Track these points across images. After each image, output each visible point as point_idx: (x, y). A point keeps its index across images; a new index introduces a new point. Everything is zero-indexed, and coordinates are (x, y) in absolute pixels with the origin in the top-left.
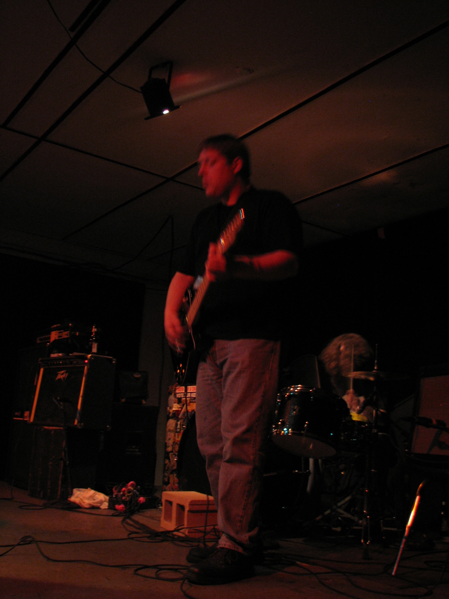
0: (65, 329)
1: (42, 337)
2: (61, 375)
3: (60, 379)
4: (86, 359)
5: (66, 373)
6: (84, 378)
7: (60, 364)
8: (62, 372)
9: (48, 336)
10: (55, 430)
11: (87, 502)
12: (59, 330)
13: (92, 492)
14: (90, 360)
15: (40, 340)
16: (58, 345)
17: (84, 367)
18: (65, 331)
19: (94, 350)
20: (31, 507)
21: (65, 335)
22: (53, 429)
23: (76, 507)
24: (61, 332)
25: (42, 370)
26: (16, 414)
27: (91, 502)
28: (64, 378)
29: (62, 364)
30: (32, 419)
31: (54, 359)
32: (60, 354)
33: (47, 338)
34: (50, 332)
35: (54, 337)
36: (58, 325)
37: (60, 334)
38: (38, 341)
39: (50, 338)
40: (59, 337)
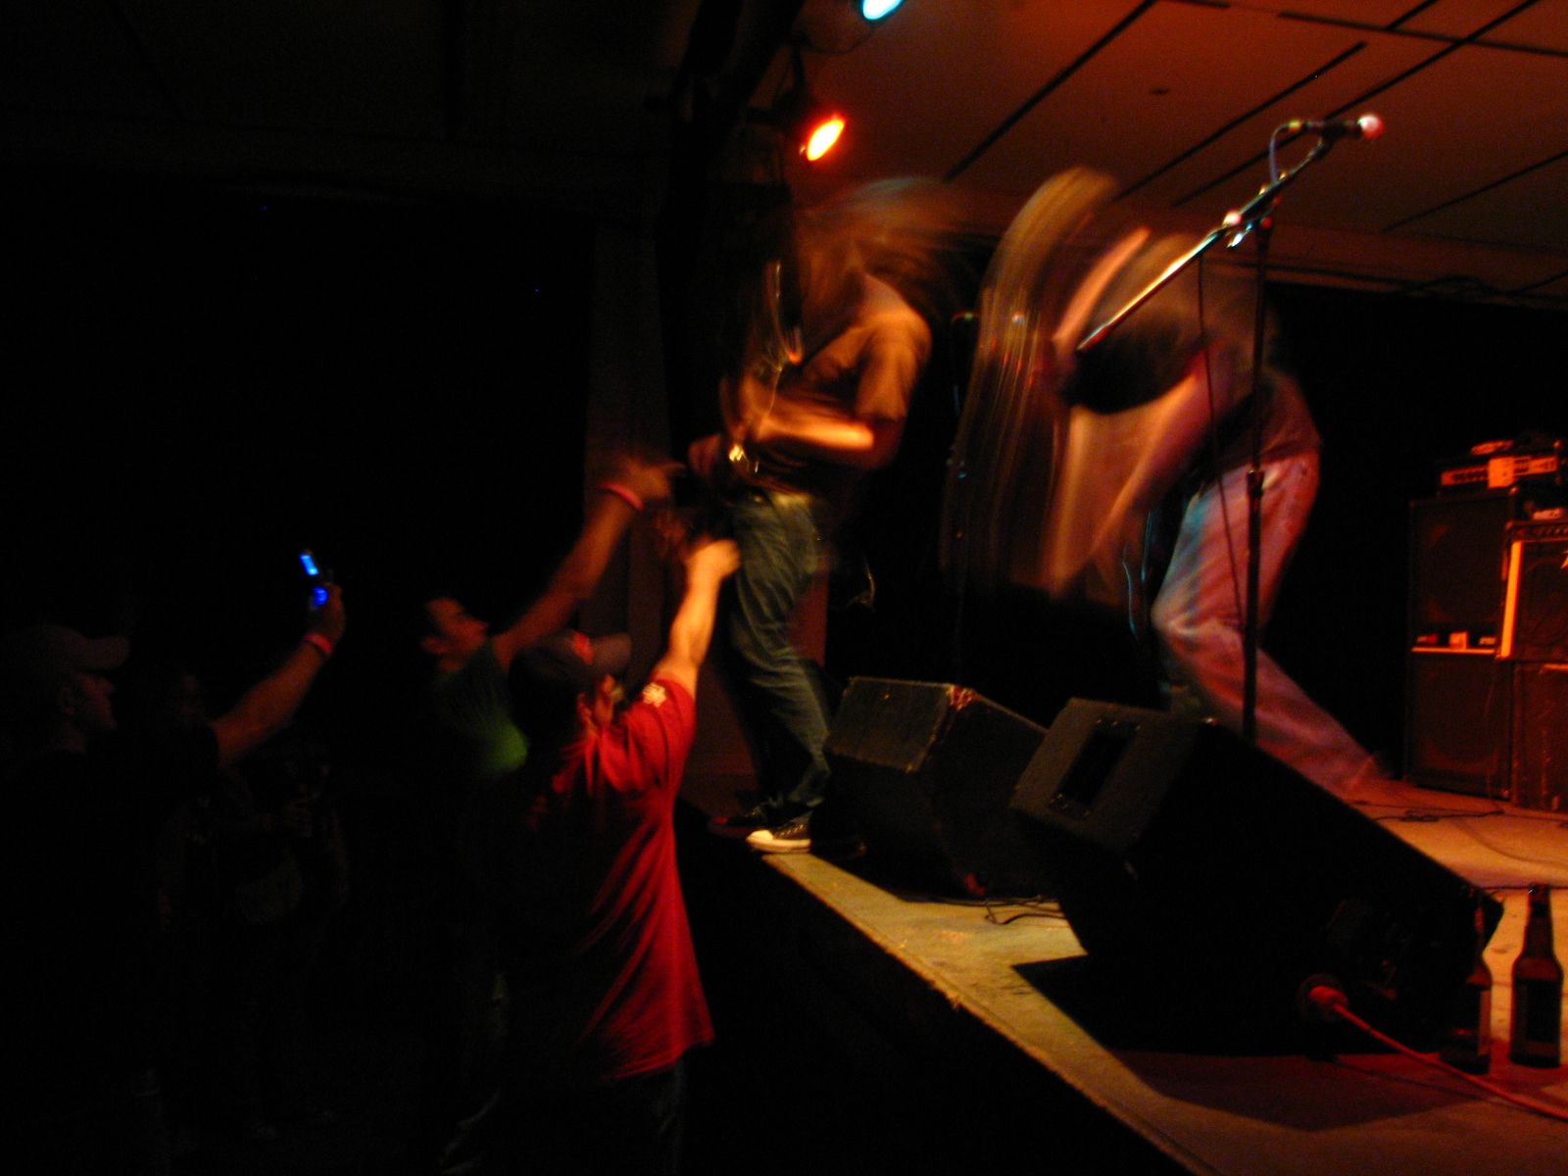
0: (1539, 454)
1: (1458, 472)
9: (1482, 469)
12: (1516, 456)
15: (1455, 477)
16: (1531, 489)
18: (1538, 457)
21: (1536, 466)
24: (1523, 461)
25: (1516, 549)
26: (1422, 639)
30: (1505, 650)
31: (1546, 523)
32: (1557, 512)
33: (1477, 474)
34: (1485, 459)
35: (1500, 473)
36: (1500, 444)
37: (1521, 466)
38: (1447, 479)
39: (1485, 474)
40: (1517, 471)
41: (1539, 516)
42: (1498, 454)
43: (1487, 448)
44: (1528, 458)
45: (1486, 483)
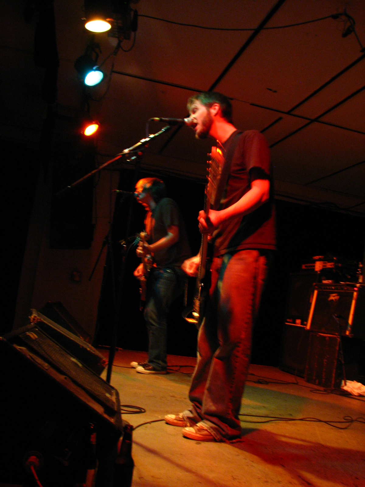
0: (329, 261)
1: (307, 265)
2: (333, 297)
3: (332, 300)
4: (356, 287)
5: (337, 296)
6: (354, 302)
7: (332, 289)
8: (334, 295)
9: (313, 264)
10: (329, 337)
11: (356, 392)
12: (324, 261)
13: (359, 384)
14: (359, 288)
15: (306, 266)
16: (325, 273)
17: (353, 293)
18: (329, 262)
19: (360, 281)
20: (318, 392)
21: (329, 265)
22: (327, 336)
23: (348, 394)
24: (326, 263)
25: (316, 292)
26: (288, 320)
27: (359, 391)
28: (335, 299)
29: (334, 289)
30: (308, 327)
31: (326, 284)
32: (330, 281)
33: (312, 266)
34: (314, 261)
35: (318, 266)
36: (320, 257)
37: (325, 265)
38: (303, 267)
39: (314, 266)
40: (323, 266)
41: (325, 282)
42: (319, 260)
43: (316, 257)
44: (326, 262)
45: (314, 269)
